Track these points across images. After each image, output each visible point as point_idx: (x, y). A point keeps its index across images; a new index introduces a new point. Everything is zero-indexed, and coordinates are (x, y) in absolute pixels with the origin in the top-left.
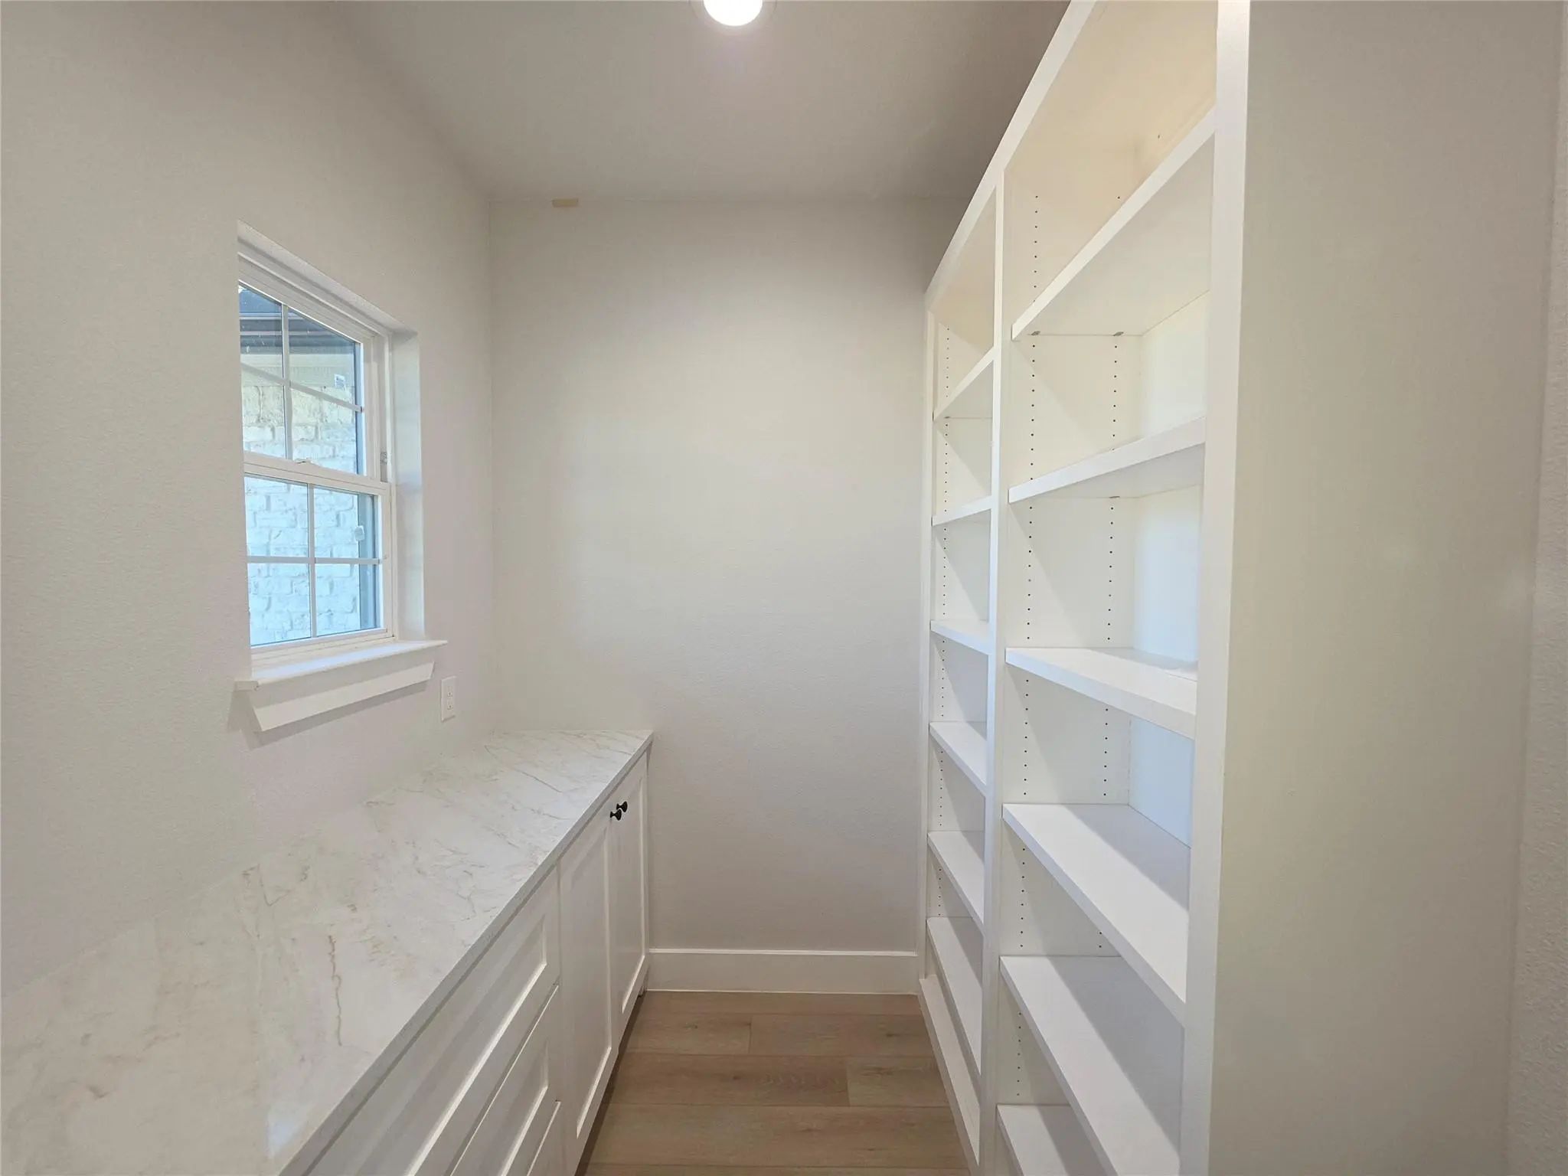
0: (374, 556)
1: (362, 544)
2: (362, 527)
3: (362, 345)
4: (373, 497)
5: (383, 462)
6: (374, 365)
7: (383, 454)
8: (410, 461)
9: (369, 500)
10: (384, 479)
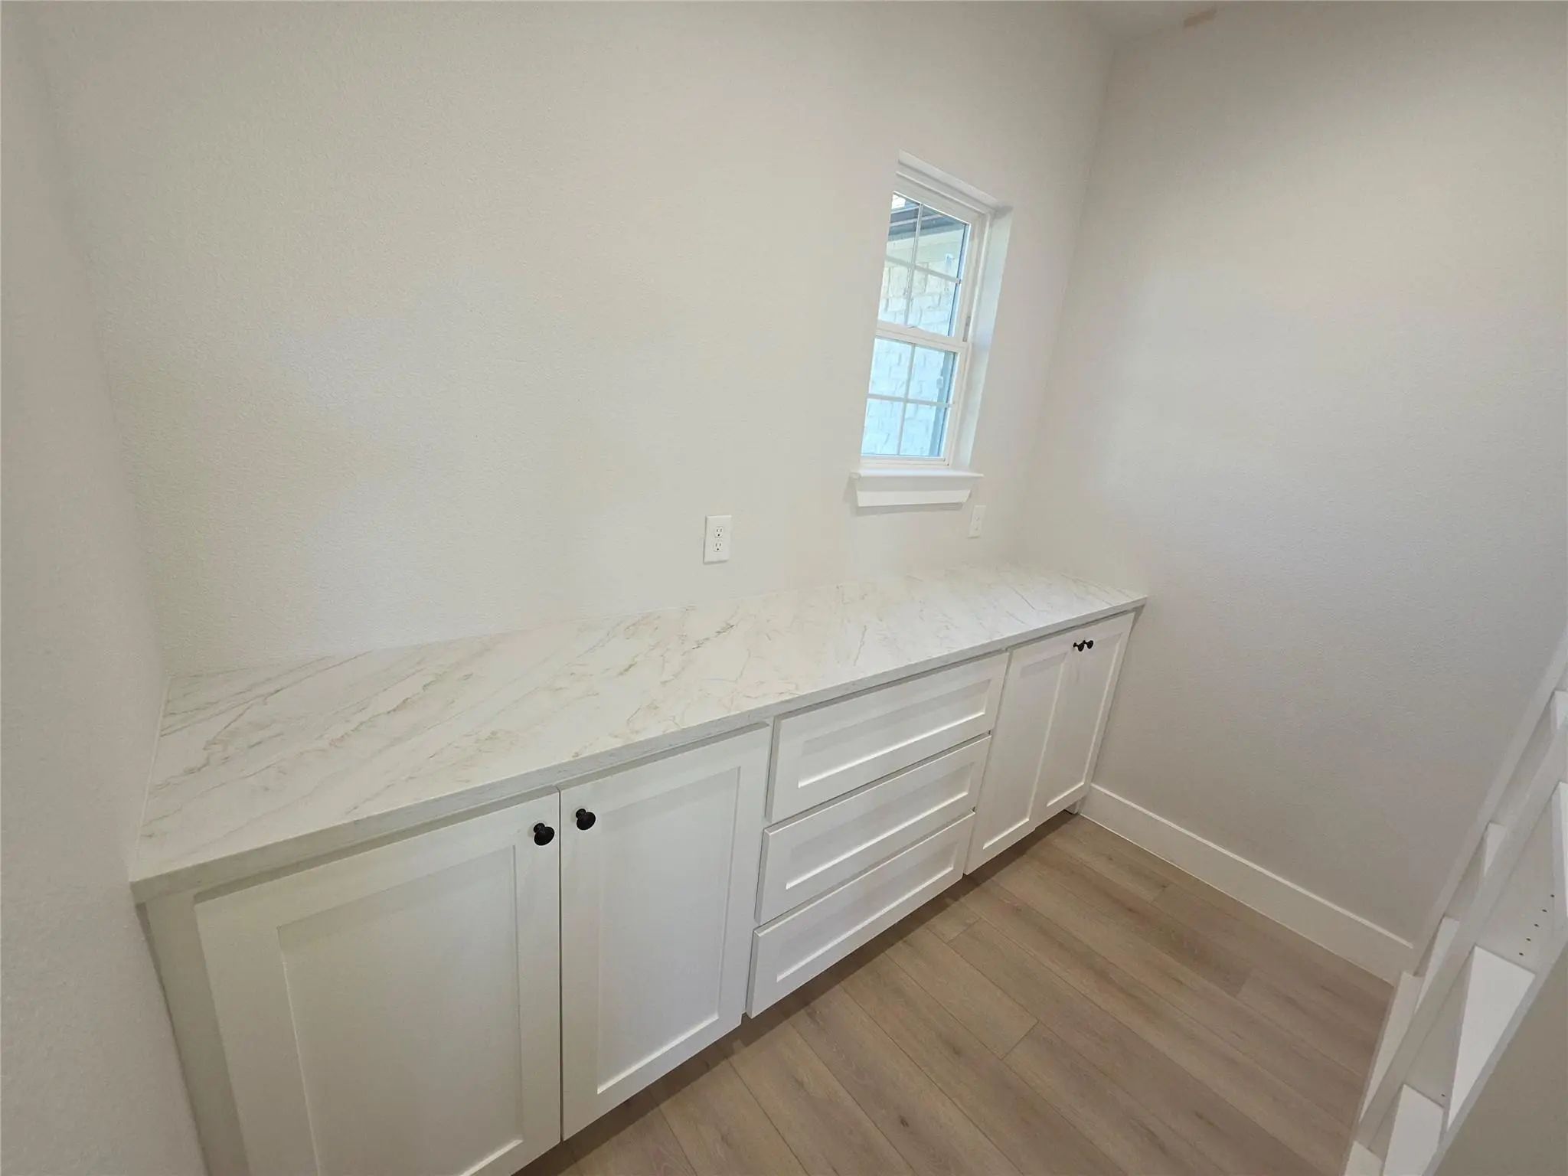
0: (947, 402)
1: (941, 391)
2: (942, 378)
3: (970, 226)
4: (955, 354)
5: (967, 325)
6: (976, 240)
7: (969, 318)
8: (985, 324)
9: (952, 356)
10: (965, 340)
